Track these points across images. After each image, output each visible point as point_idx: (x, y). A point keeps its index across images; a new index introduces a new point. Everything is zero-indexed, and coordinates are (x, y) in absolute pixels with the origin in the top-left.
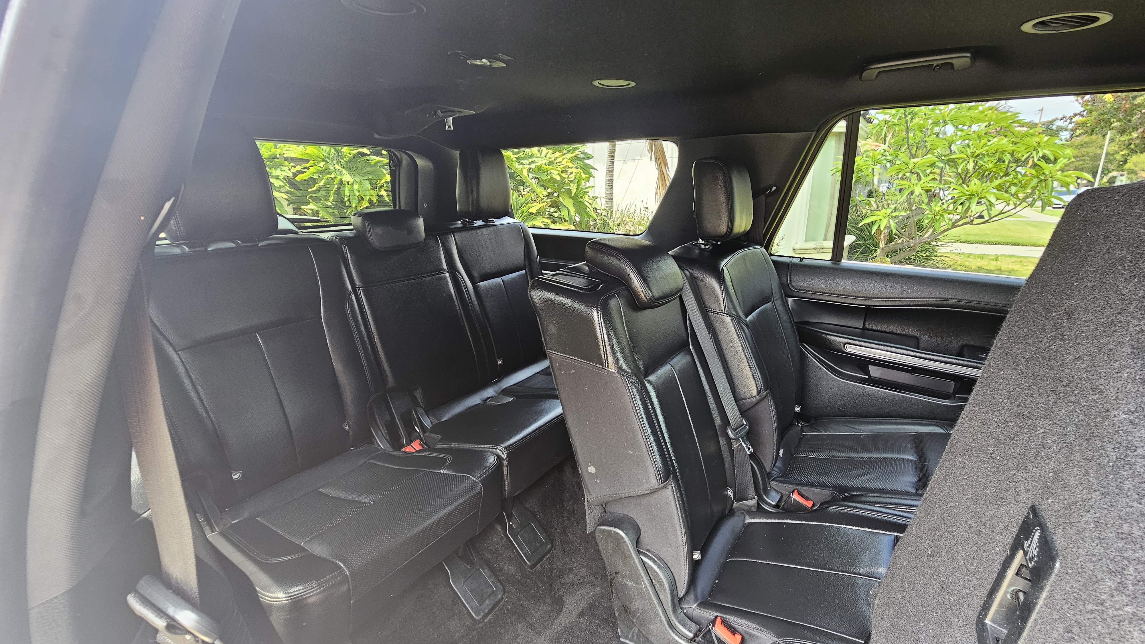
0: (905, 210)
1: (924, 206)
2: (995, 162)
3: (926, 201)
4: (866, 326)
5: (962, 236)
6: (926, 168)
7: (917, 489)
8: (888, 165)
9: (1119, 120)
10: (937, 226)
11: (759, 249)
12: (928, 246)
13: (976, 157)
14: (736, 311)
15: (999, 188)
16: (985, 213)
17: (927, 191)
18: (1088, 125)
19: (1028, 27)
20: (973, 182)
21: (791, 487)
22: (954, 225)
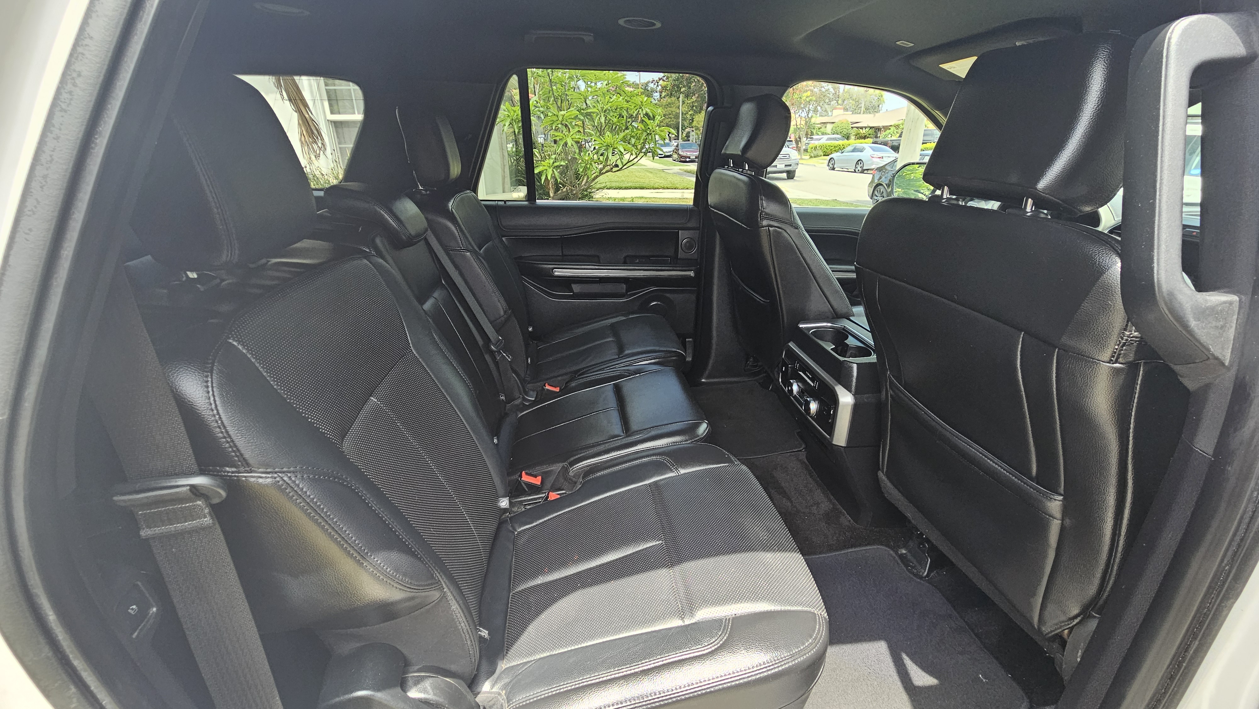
0: (562, 159)
1: (577, 156)
2: (618, 116)
3: (577, 151)
4: (564, 253)
5: (607, 183)
6: (572, 120)
7: (619, 355)
8: (542, 116)
9: (684, 87)
10: (589, 174)
11: (469, 193)
12: (585, 193)
13: (605, 111)
14: (473, 247)
15: (624, 140)
16: (619, 163)
17: (577, 142)
18: (668, 89)
19: (621, 22)
20: (606, 134)
21: (542, 383)
22: (601, 174)
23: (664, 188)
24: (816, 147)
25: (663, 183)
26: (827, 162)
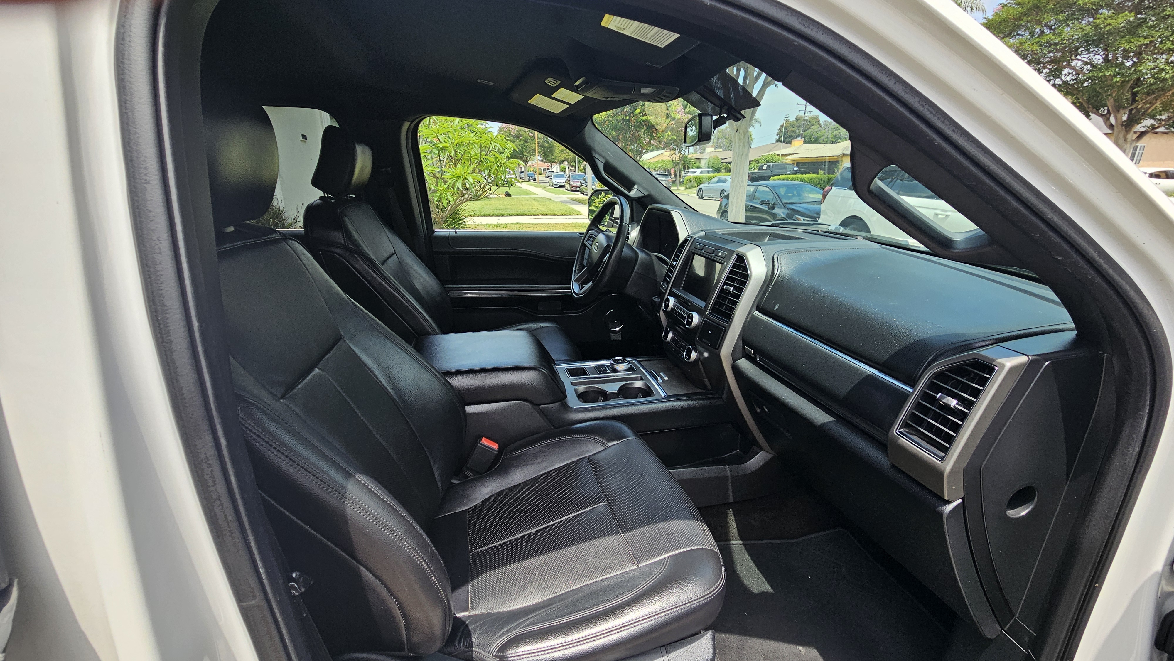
23: (543, 215)
24: (691, 179)
25: (544, 210)
26: (696, 192)
